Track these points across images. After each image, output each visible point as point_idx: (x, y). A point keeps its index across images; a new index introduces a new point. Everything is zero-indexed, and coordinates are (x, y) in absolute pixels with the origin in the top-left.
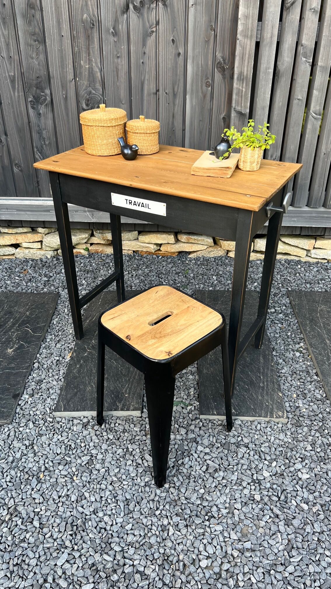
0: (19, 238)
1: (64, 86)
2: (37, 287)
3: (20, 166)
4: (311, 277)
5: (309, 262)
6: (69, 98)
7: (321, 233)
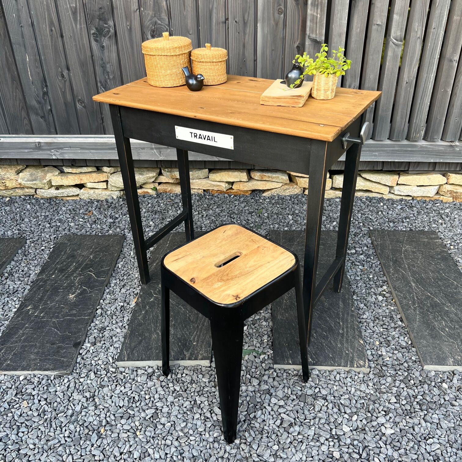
0: (83, 178)
1: (128, 17)
2: (102, 229)
3: (84, 102)
4: (395, 216)
5: (392, 200)
6: (133, 29)
7: (405, 168)
